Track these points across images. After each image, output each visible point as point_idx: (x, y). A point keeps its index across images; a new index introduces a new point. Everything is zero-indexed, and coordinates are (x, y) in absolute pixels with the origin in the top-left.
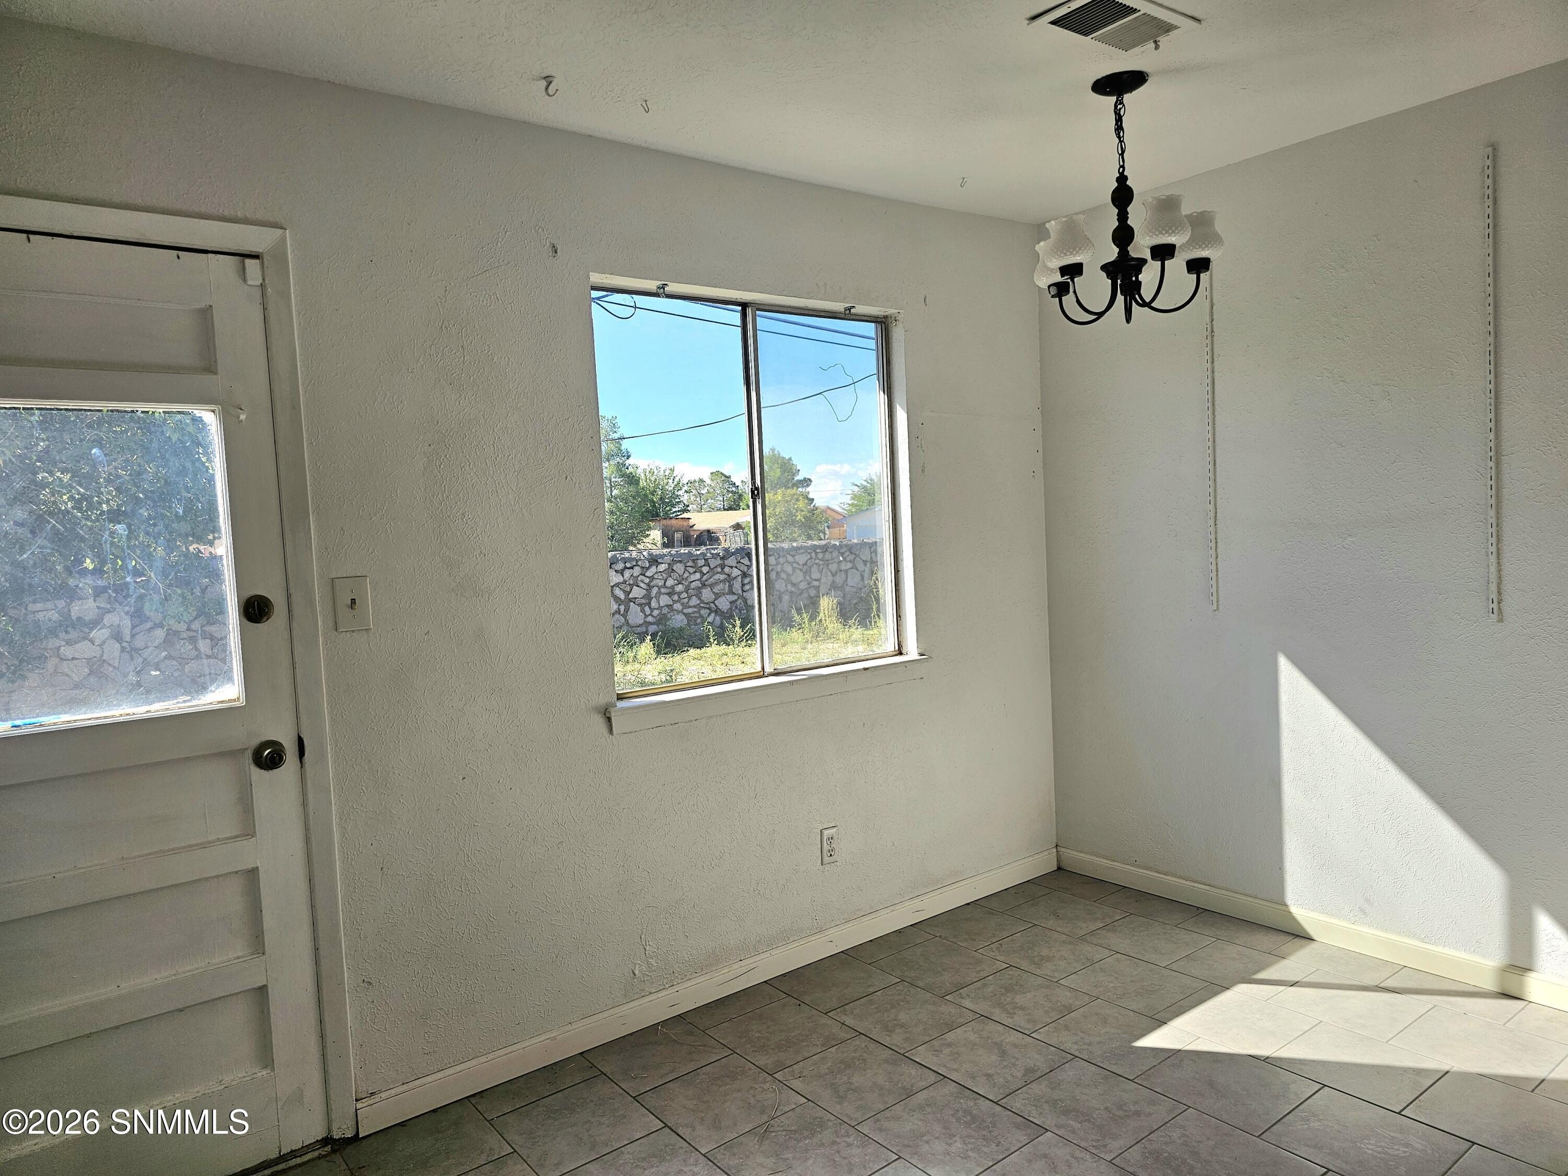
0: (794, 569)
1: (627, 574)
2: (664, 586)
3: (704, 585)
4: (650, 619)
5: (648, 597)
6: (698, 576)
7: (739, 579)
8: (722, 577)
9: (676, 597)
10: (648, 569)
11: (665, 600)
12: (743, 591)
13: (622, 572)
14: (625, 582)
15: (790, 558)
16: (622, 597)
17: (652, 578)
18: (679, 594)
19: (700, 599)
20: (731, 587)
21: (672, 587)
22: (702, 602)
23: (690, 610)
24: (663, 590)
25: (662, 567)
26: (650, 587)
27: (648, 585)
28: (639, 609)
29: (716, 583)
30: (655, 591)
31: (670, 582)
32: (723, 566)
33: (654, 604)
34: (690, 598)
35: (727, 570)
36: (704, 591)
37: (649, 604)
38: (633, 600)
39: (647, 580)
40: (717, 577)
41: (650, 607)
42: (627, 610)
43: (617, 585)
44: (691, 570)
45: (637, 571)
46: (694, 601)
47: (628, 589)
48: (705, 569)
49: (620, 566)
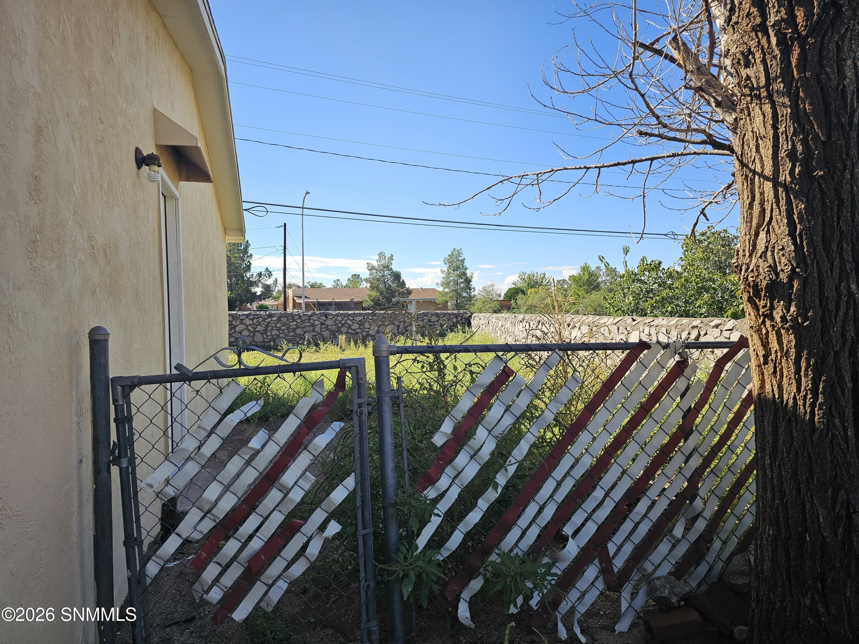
0: (353, 323)
1: (255, 321)
2: (276, 327)
3: (298, 327)
4: (266, 340)
5: (266, 331)
6: (295, 323)
7: (319, 326)
8: (309, 324)
9: (281, 332)
10: (266, 319)
11: (275, 332)
12: (321, 331)
13: (253, 320)
14: (253, 324)
15: (351, 318)
16: (252, 329)
17: (269, 323)
18: (283, 330)
19: (295, 333)
20: (314, 329)
21: (280, 327)
22: (296, 334)
23: (289, 338)
24: (274, 328)
25: (275, 319)
26: (267, 326)
27: (267, 325)
28: (261, 335)
29: (305, 327)
30: (269, 328)
31: (278, 325)
32: (309, 320)
33: (268, 334)
34: (289, 332)
35: (311, 321)
36: (297, 330)
37: (266, 334)
38: (258, 331)
39: (266, 324)
40: (306, 324)
41: (266, 335)
42: (254, 336)
43: (250, 325)
44: (291, 320)
45: (260, 320)
46: (292, 334)
47: (255, 327)
48: (299, 321)
49: (252, 317)
